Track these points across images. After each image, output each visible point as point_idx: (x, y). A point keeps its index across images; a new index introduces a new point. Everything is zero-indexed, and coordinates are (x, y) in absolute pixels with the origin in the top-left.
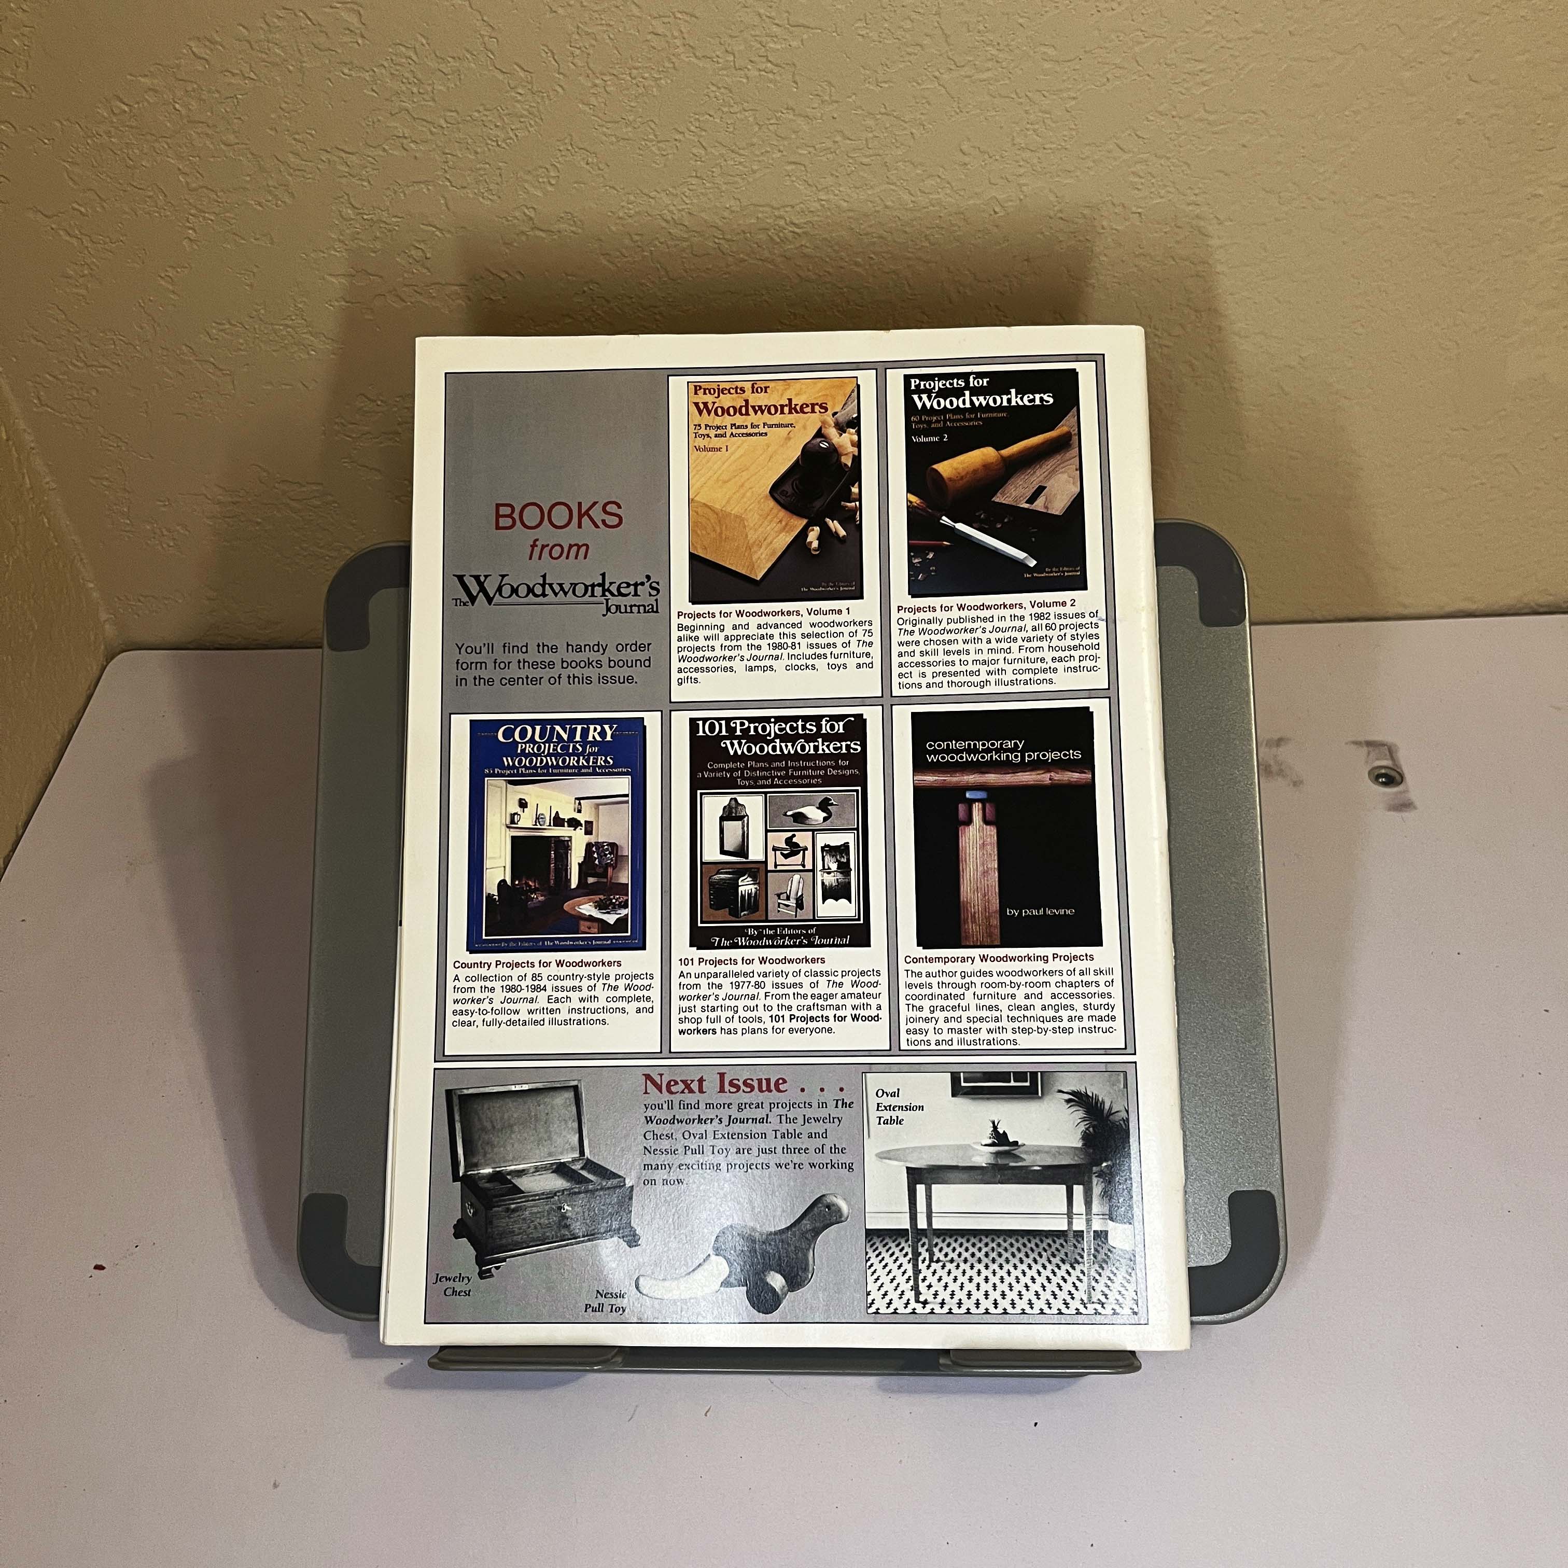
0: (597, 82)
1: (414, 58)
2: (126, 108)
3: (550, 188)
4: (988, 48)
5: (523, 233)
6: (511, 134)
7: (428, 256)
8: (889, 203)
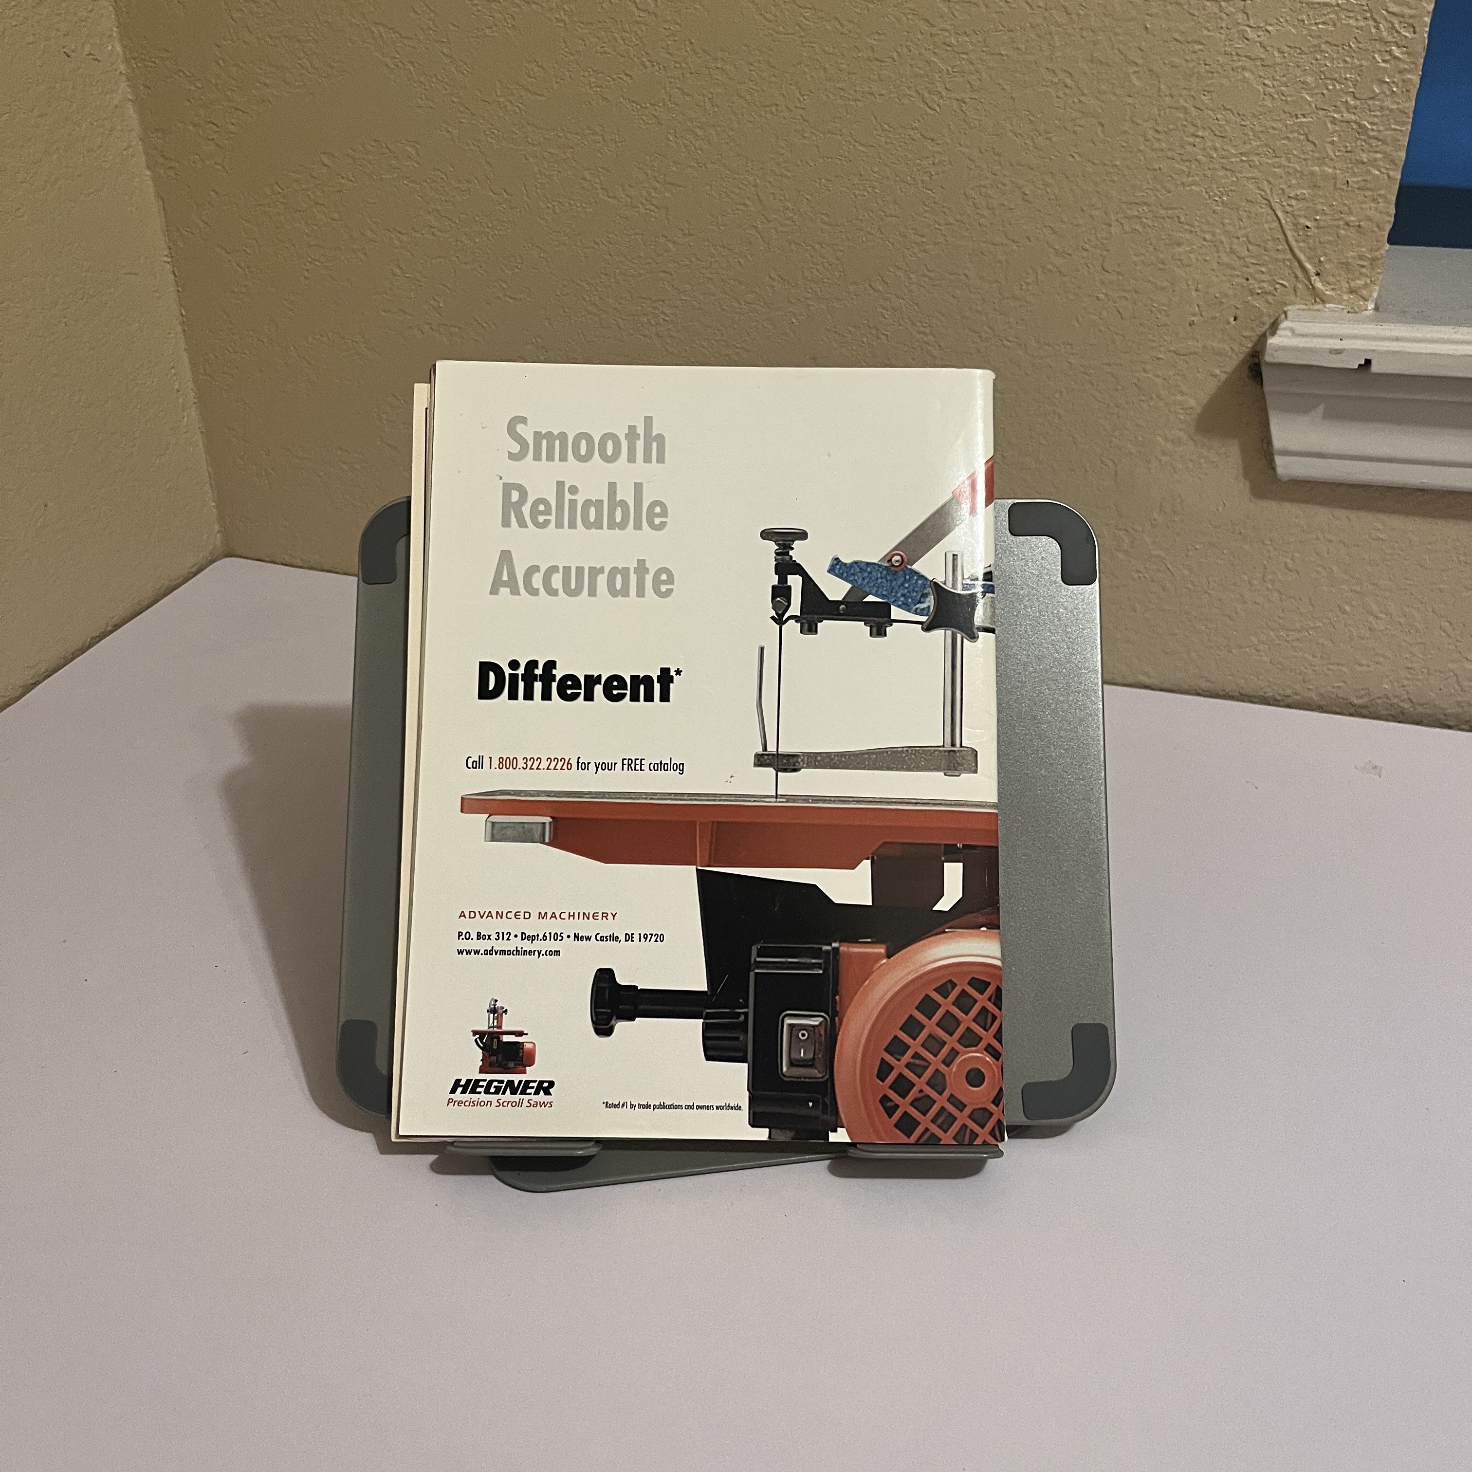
0: (550, 206)
1: (445, 178)
2: (281, 191)
3: (517, 270)
4: (787, 212)
5: (498, 298)
6: (497, 233)
7: (441, 305)
8: (724, 307)
